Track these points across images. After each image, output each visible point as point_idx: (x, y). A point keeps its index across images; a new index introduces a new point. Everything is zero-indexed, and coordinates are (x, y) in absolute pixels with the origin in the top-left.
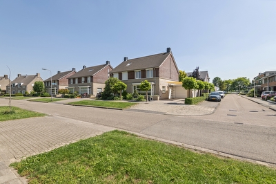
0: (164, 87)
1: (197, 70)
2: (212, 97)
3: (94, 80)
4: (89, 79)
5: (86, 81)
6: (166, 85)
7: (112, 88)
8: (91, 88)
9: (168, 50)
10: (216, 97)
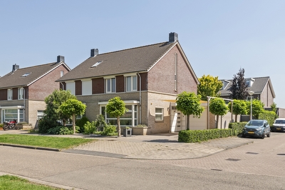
0: (158, 110)
1: (241, 75)
2: (248, 130)
3: (30, 93)
4: (21, 92)
5: (15, 97)
6: (165, 106)
7: (57, 111)
8: (25, 110)
9: (172, 36)
10: (254, 130)
